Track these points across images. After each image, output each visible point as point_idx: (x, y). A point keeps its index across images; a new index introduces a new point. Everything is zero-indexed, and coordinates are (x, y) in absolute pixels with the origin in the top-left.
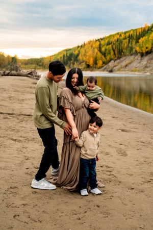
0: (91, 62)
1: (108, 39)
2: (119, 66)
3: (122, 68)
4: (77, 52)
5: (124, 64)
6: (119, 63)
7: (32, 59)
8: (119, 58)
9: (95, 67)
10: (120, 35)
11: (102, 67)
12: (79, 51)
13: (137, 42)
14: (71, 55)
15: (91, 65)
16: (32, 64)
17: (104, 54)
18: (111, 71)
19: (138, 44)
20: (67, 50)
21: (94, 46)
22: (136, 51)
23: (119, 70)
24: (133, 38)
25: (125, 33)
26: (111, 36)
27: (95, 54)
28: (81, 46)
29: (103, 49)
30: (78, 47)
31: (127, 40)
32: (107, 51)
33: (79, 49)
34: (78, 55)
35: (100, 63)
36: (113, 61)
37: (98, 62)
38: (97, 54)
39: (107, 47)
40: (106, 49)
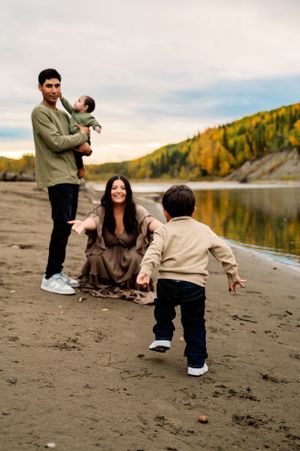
0: (209, 166)
1: (240, 125)
2: (260, 172)
3: (264, 174)
4: (184, 150)
5: (268, 167)
6: (259, 166)
7: (107, 165)
8: (259, 157)
9: (217, 175)
10: (263, 117)
11: (229, 174)
12: (189, 148)
13: (292, 127)
14: (176, 154)
15: (210, 171)
16: (107, 171)
17: (233, 151)
18: (244, 181)
19: (293, 131)
20: (168, 147)
21: (215, 137)
22: (290, 144)
23: (259, 178)
24: (285, 121)
25: (272, 113)
26: (245, 119)
27: (216, 151)
28: (194, 139)
29: (231, 142)
30: (188, 140)
31: (274, 125)
32: (239, 146)
33: (189, 143)
34: (187, 154)
35: (225, 167)
36: (248, 163)
37: (221, 165)
38: (219, 150)
39: (238, 139)
40: (236, 143)
